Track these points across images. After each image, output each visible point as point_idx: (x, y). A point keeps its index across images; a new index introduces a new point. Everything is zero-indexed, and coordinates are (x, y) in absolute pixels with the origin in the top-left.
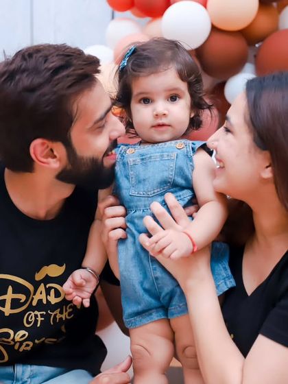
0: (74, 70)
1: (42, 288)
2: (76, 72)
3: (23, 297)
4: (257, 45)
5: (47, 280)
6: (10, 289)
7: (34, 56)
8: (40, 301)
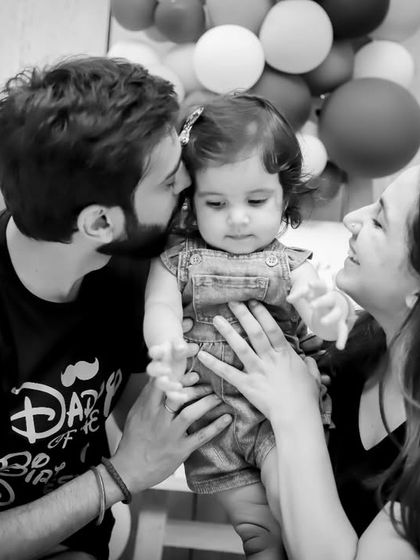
0: (152, 109)
1: (75, 398)
2: (153, 112)
3: (51, 413)
4: (323, 97)
5: (79, 386)
6: (27, 401)
7: (93, 85)
8: (77, 418)
